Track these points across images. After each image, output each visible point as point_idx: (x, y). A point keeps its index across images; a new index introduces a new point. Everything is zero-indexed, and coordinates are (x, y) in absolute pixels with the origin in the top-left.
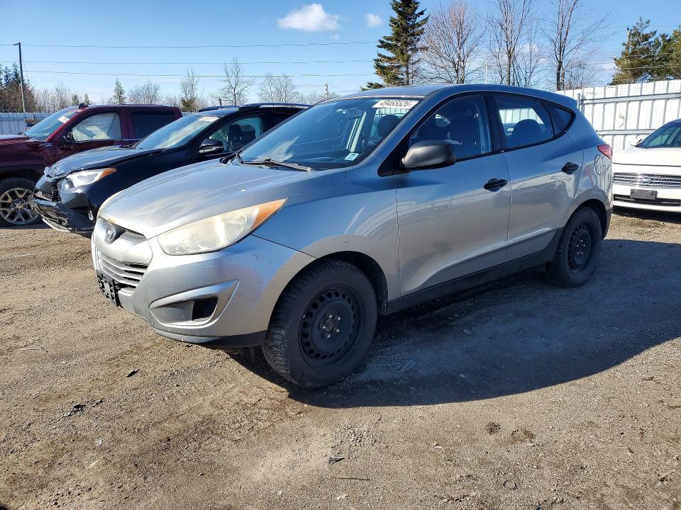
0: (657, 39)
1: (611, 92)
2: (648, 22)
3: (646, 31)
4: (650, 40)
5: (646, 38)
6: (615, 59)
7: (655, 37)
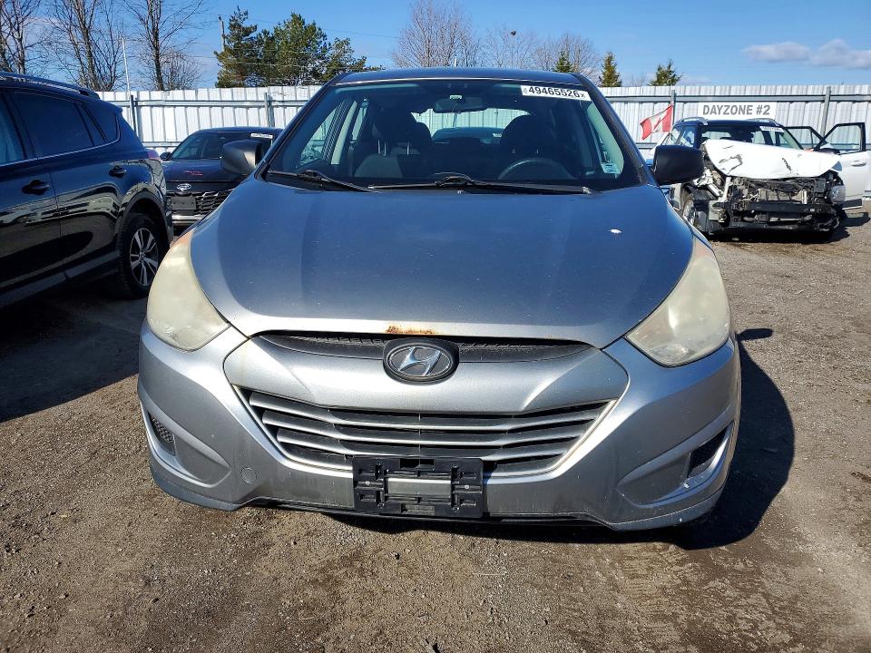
0: (260, 35)
1: (215, 94)
2: (246, 13)
3: (246, 24)
4: (251, 35)
5: (247, 32)
6: (216, 53)
7: (257, 32)
